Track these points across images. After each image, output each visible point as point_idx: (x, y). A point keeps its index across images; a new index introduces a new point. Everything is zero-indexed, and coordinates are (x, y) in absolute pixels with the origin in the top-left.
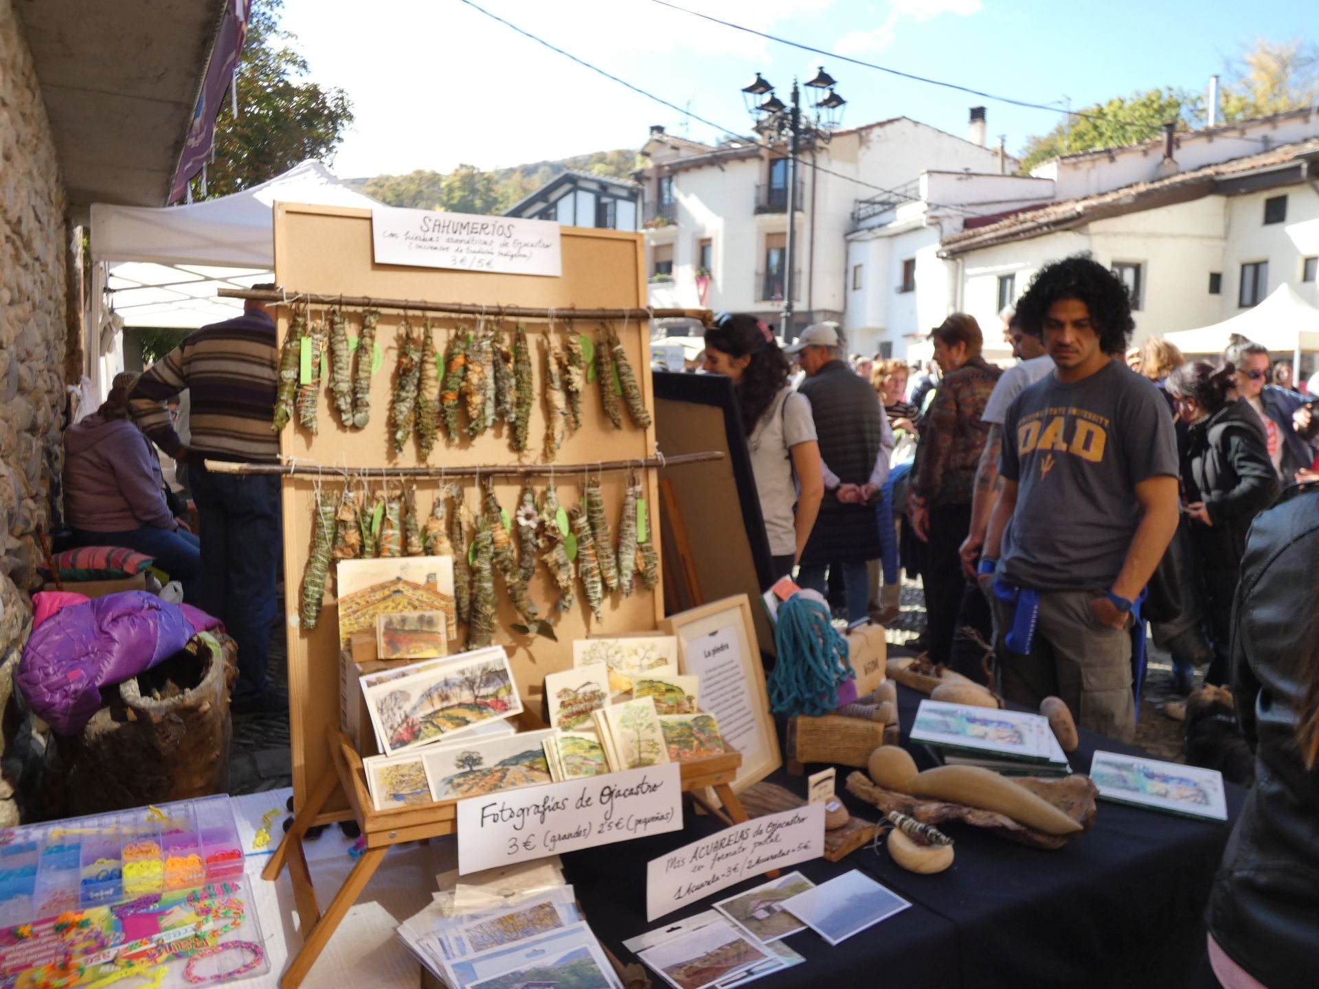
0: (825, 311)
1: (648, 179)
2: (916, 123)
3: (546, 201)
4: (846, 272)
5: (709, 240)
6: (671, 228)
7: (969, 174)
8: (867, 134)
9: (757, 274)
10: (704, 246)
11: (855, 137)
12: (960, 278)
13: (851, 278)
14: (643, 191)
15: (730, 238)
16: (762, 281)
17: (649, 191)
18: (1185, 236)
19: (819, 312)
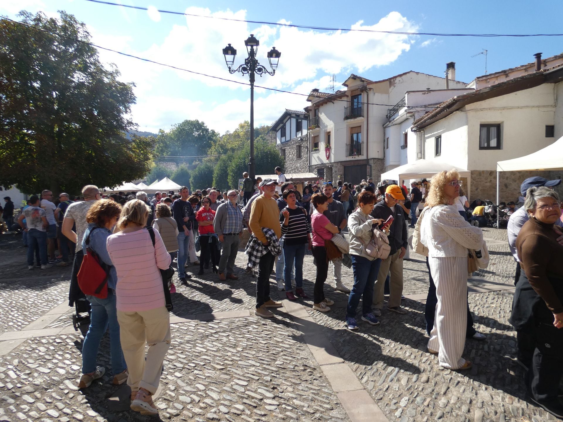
0: (374, 159)
1: (311, 110)
2: (417, 73)
3: (282, 123)
4: (384, 141)
5: (330, 132)
6: (317, 129)
7: (429, 91)
8: (394, 81)
9: (346, 145)
10: (328, 135)
11: (388, 82)
12: (423, 139)
13: (385, 143)
14: (309, 115)
15: (336, 130)
16: (349, 147)
17: (311, 114)
18: (527, 107)
19: (371, 159)
